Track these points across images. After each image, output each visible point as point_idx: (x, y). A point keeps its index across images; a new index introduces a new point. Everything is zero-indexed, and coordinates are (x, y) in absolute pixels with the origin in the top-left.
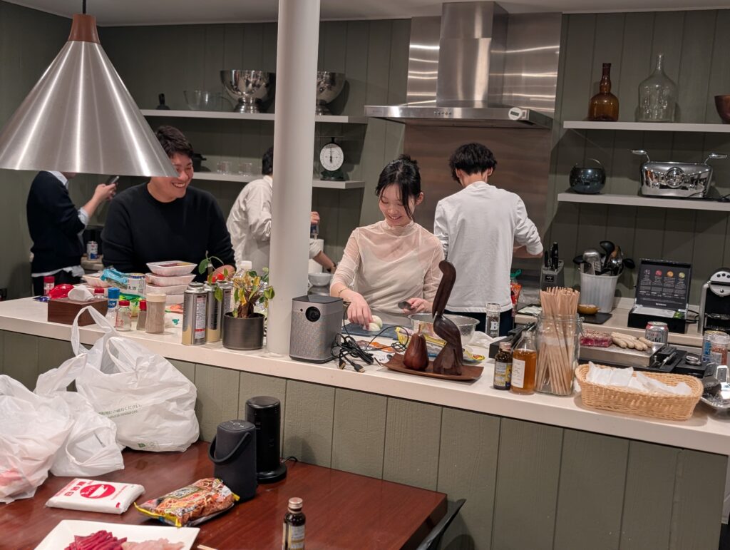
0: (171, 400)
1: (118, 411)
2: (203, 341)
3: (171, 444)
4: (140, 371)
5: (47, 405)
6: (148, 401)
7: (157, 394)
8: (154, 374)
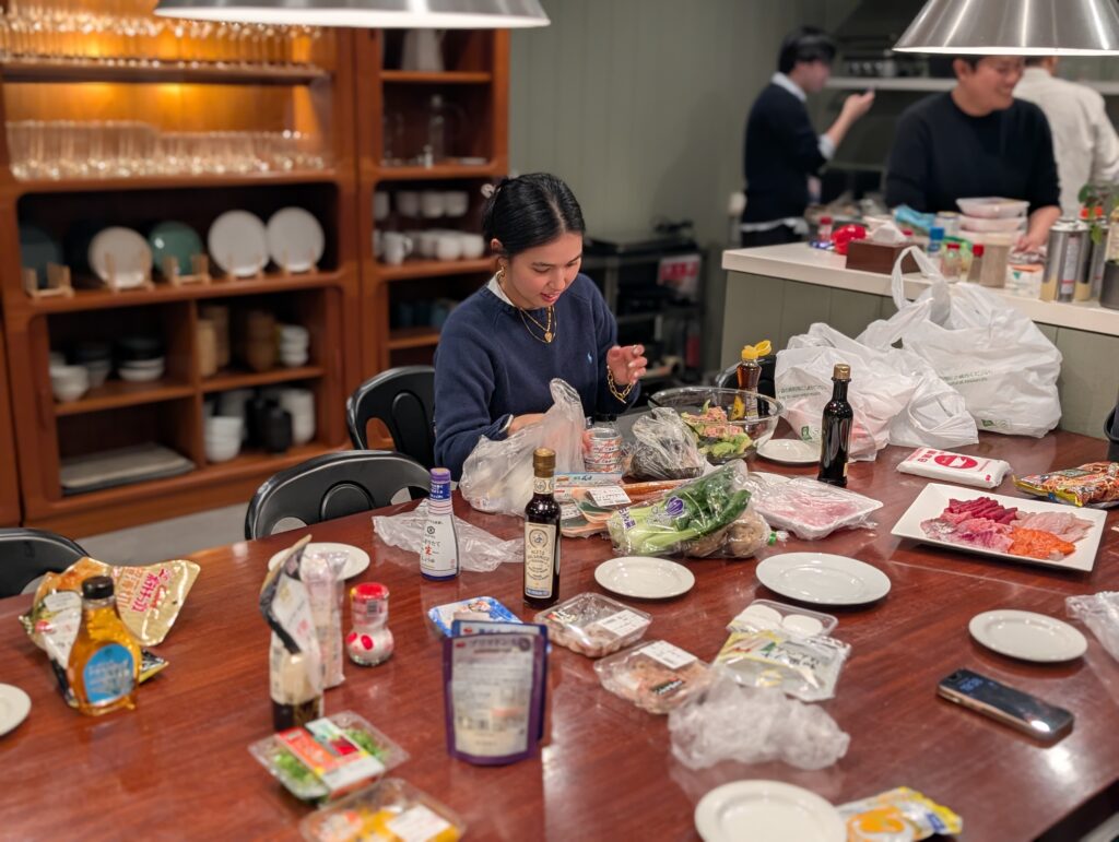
0: (1031, 369)
1: (961, 377)
2: (1069, 298)
3: (1028, 425)
4: (995, 328)
5: (881, 360)
6: (1002, 367)
7: (1012, 360)
8: (1011, 334)
